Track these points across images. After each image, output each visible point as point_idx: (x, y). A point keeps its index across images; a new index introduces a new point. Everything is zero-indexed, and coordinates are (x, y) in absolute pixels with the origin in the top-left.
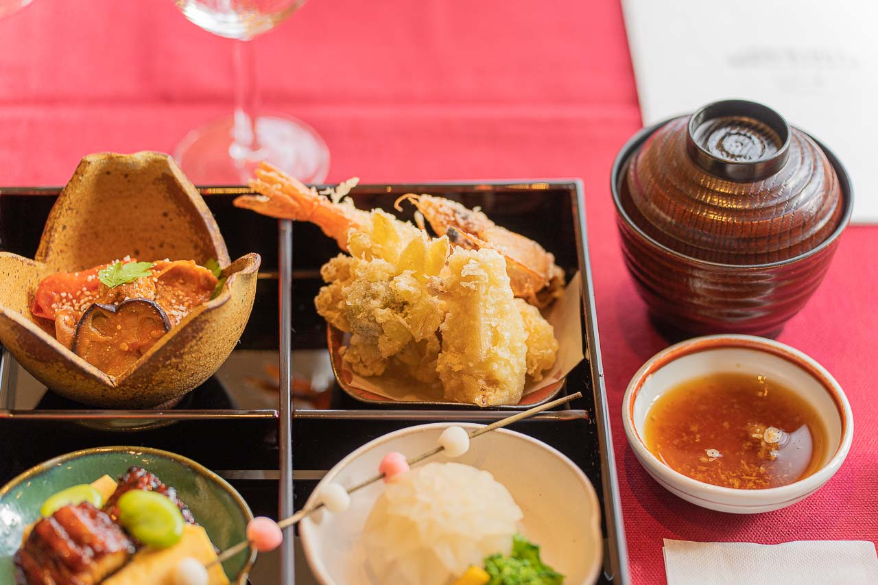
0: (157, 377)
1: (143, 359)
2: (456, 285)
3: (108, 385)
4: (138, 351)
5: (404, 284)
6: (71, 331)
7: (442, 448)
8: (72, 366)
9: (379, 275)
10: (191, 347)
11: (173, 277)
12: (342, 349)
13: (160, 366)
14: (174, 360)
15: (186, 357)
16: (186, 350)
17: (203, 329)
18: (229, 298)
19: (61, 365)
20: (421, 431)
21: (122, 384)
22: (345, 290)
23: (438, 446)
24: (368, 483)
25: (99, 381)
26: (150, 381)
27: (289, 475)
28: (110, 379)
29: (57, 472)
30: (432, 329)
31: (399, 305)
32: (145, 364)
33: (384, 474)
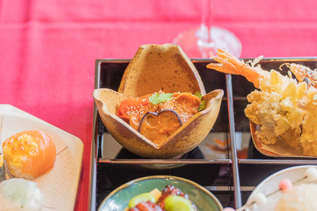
0: (178, 145)
1: (172, 137)
2: (310, 103)
3: (155, 148)
4: (168, 134)
5: (287, 103)
6: (137, 124)
7: (306, 177)
8: (139, 140)
9: (275, 99)
10: (194, 131)
11: (182, 100)
12: (257, 132)
13: (179, 140)
14: (186, 137)
15: (191, 136)
16: (191, 133)
17: (199, 123)
18: (211, 110)
19: (135, 139)
20: (296, 169)
21: (162, 148)
22: (259, 106)
23: (304, 176)
24: (274, 193)
25: (151, 146)
26: (174, 146)
27: (238, 189)
28: (156, 145)
29: (133, 187)
30: (299, 124)
31: (284, 113)
32: (172, 139)
33: (281, 189)
